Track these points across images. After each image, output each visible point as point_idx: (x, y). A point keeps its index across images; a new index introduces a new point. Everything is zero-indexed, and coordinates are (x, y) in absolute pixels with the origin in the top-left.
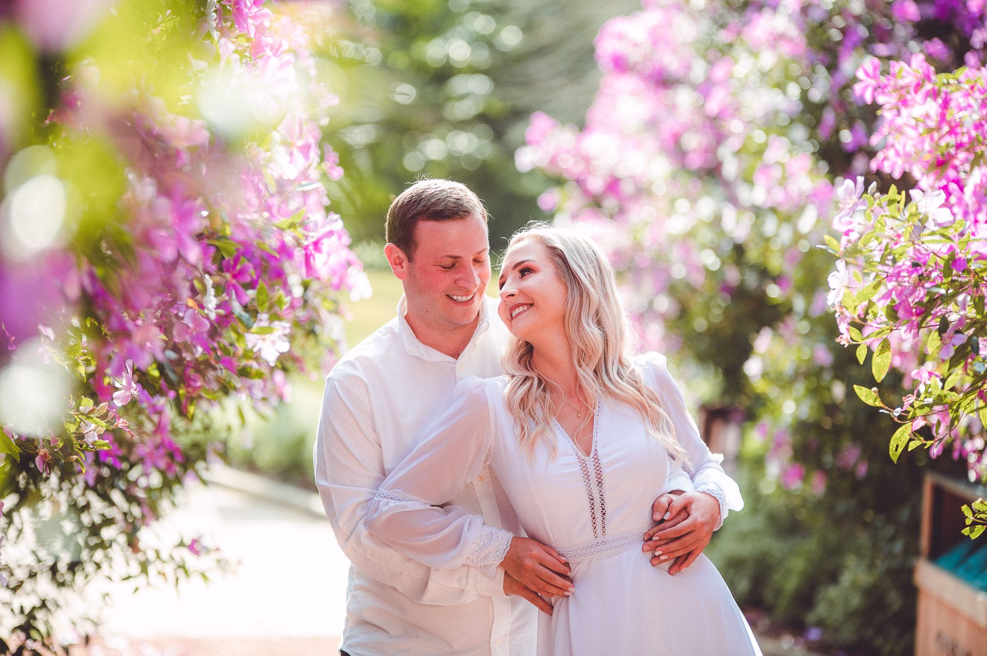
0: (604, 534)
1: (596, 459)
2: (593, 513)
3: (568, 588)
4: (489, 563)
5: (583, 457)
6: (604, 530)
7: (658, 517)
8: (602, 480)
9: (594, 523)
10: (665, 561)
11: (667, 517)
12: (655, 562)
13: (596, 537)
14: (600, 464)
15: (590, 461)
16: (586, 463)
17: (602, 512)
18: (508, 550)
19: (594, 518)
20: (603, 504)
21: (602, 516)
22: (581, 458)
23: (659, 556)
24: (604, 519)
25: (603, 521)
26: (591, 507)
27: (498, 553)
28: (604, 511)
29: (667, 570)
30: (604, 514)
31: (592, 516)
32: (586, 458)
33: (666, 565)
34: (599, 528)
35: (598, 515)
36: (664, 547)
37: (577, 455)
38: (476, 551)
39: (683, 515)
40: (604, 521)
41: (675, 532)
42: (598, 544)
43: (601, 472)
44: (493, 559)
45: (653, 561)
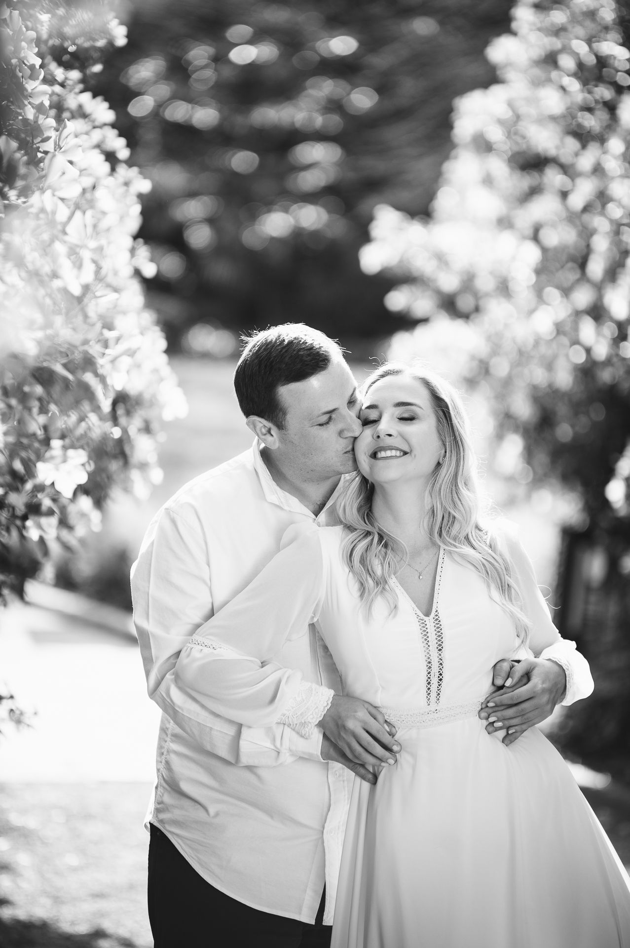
0: (438, 702)
1: (437, 620)
2: (429, 678)
3: (387, 759)
4: (307, 721)
5: (422, 616)
6: (438, 697)
7: (499, 682)
8: (442, 642)
9: (429, 689)
10: (500, 728)
11: (509, 683)
12: (491, 729)
13: (429, 705)
14: (441, 625)
15: (430, 621)
16: (426, 623)
17: (439, 677)
18: (329, 707)
19: (429, 683)
20: (441, 669)
21: (438, 682)
22: (420, 618)
23: (494, 722)
24: (439, 685)
25: (438, 687)
26: (427, 671)
27: (317, 710)
28: (441, 677)
29: (501, 739)
30: (441, 680)
31: (427, 680)
32: (426, 618)
33: (502, 734)
34: (433, 694)
35: (435, 681)
36: (499, 714)
37: (416, 614)
38: (293, 708)
39: (525, 680)
40: (440, 687)
41: (512, 698)
42: (430, 712)
43: (442, 633)
44: (312, 716)
45: (488, 727)
